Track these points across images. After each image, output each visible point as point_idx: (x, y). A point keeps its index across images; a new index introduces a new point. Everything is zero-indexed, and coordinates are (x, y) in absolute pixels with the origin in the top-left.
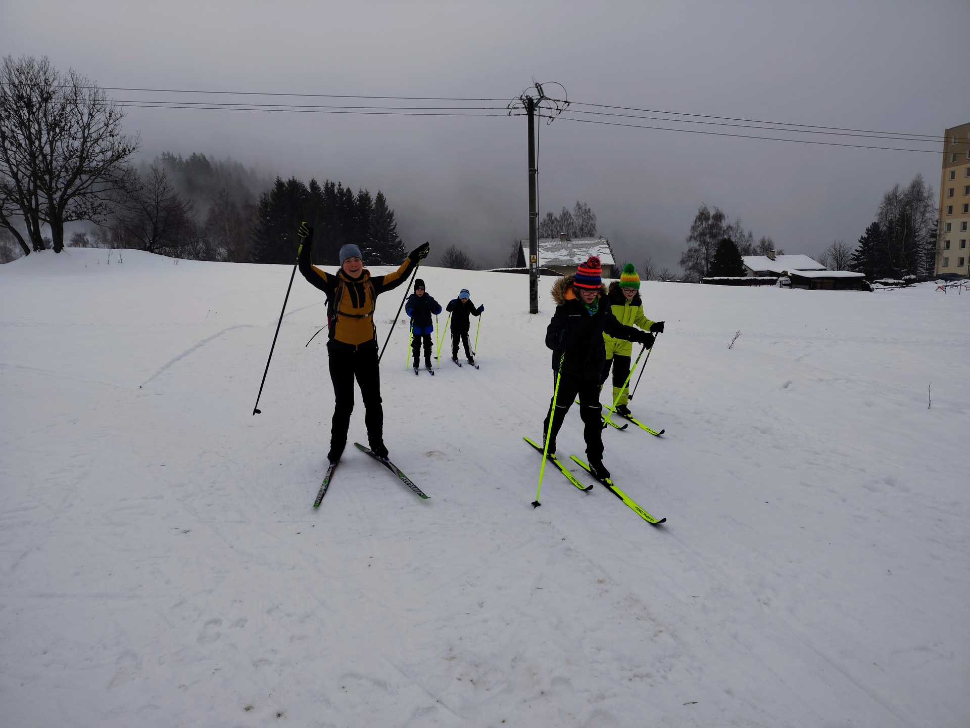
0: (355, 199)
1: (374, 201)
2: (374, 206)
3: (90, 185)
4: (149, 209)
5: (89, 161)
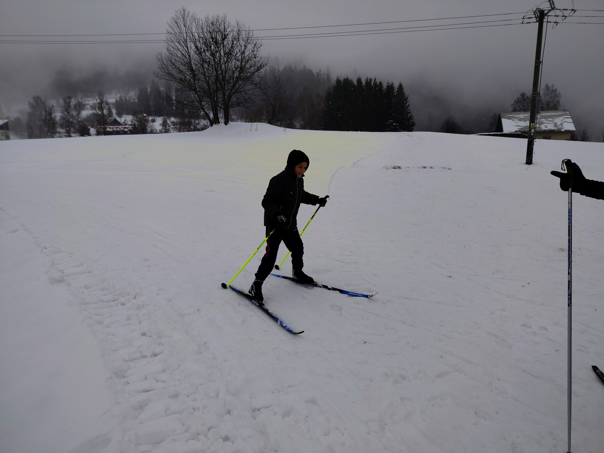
0: (384, 89)
1: (396, 89)
2: (396, 93)
3: (243, 86)
4: (271, 100)
5: (243, 73)
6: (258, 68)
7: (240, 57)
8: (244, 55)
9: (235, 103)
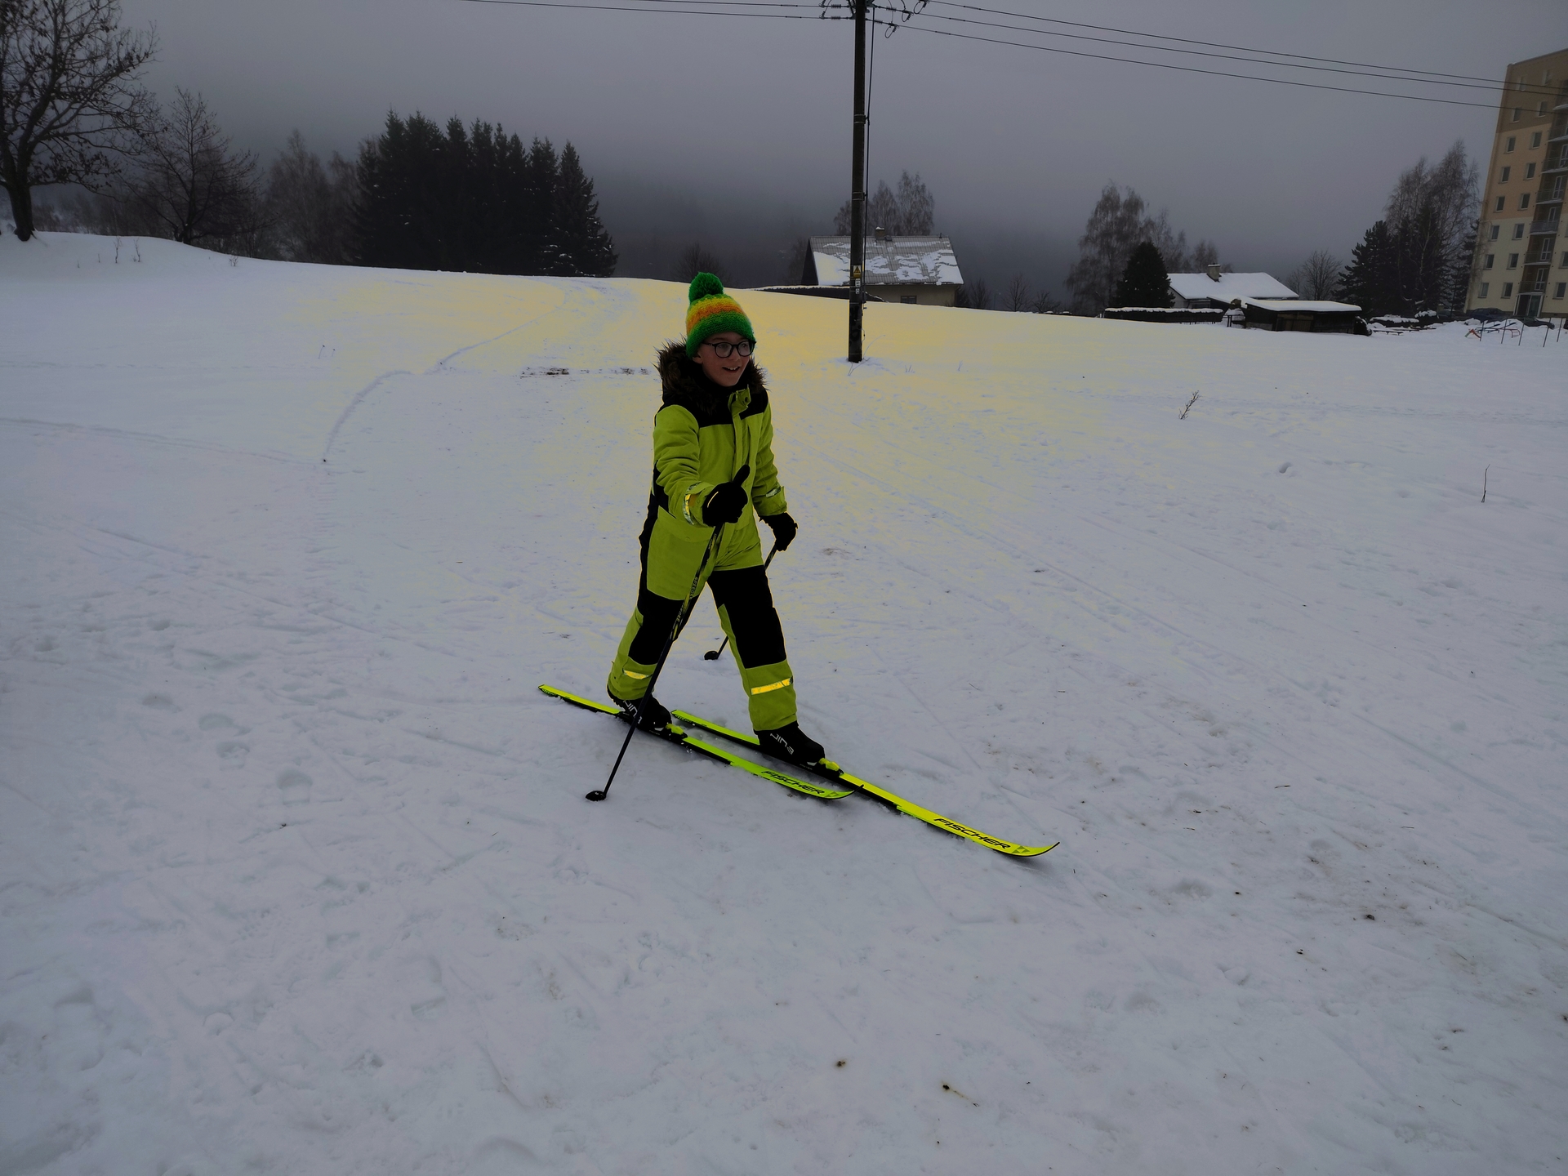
0: (527, 156)
1: (560, 161)
2: (559, 170)
3: (72, 118)
4: (179, 166)
5: (67, 74)
6: (119, 62)
7: (50, 23)
8: (64, 15)
9: (49, 172)
